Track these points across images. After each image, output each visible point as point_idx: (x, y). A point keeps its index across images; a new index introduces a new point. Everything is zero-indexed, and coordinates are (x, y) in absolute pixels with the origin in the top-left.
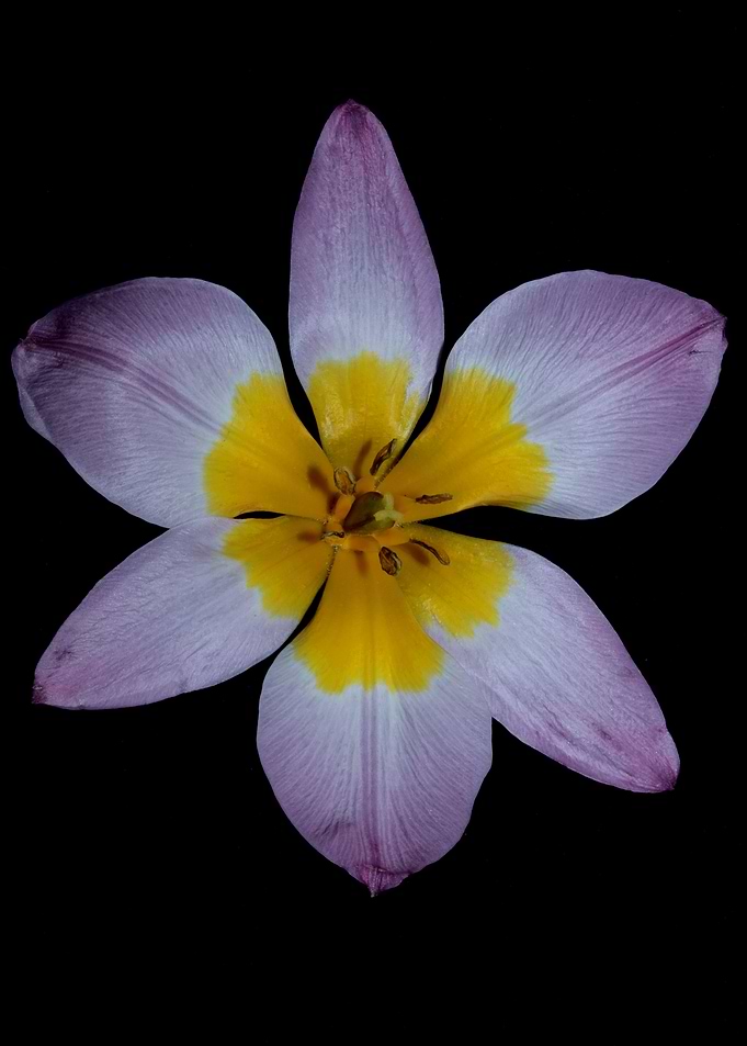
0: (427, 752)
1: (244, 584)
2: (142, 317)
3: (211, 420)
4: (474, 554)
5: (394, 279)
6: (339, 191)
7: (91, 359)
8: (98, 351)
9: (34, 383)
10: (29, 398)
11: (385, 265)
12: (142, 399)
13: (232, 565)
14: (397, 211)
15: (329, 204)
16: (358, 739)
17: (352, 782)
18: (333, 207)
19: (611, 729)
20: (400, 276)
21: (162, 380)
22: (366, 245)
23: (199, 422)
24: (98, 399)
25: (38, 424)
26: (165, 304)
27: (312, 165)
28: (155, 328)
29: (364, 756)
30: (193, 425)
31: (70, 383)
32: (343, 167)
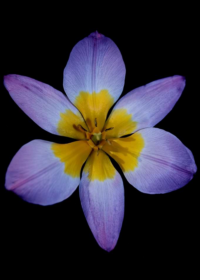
0: (80, 74)
1: (133, 114)
2: (167, 180)
3: (144, 157)
4: (67, 132)
5: (96, 202)
6: (113, 225)
7: (179, 168)
8: (178, 170)
9: (191, 162)
10: (192, 158)
11: (99, 205)
12: (165, 158)
13: (136, 120)
14: (94, 223)
15: (115, 221)
16: (96, 77)
17: (98, 65)
18: (114, 221)
19: (25, 89)
20: (94, 203)
21: (160, 164)
22: (105, 210)
23: (147, 156)
24: (177, 157)
25: (189, 151)
26: (160, 185)
27: (119, 232)
28: (163, 178)
29: (95, 73)
30: (149, 154)
31: (184, 161)
32: (111, 232)
